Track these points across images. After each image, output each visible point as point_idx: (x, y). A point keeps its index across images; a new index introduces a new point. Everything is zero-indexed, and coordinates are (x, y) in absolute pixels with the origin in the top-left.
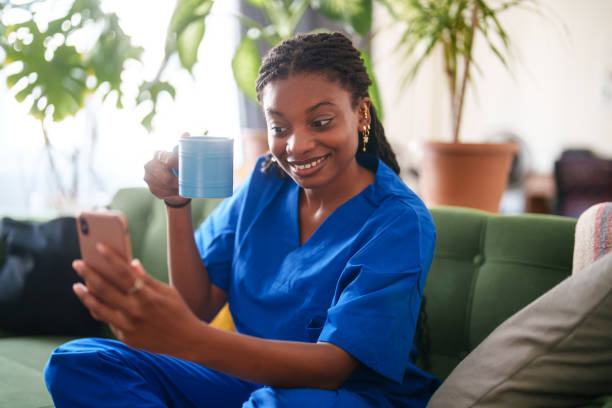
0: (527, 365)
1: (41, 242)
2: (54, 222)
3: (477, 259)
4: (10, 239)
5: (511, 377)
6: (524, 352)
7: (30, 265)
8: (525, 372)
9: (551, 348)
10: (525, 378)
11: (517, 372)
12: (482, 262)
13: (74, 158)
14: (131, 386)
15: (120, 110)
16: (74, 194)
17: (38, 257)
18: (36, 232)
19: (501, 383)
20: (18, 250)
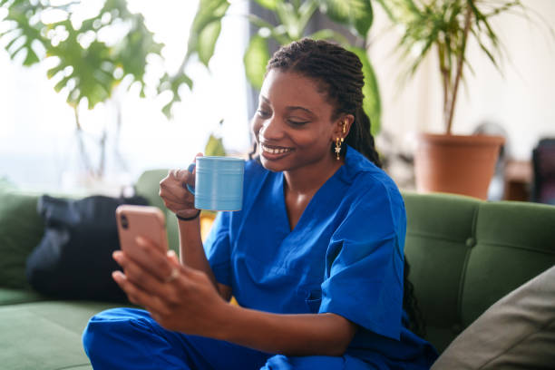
0: (521, 341)
1: (75, 217)
2: (87, 200)
3: (469, 242)
4: (49, 214)
5: (506, 351)
6: (519, 330)
7: (66, 237)
8: (520, 347)
9: (544, 327)
10: (521, 353)
11: (512, 347)
12: (474, 244)
13: (103, 142)
14: (159, 351)
15: (142, 99)
16: (100, 173)
17: (74, 231)
18: (71, 208)
19: (497, 357)
20: (56, 224)
